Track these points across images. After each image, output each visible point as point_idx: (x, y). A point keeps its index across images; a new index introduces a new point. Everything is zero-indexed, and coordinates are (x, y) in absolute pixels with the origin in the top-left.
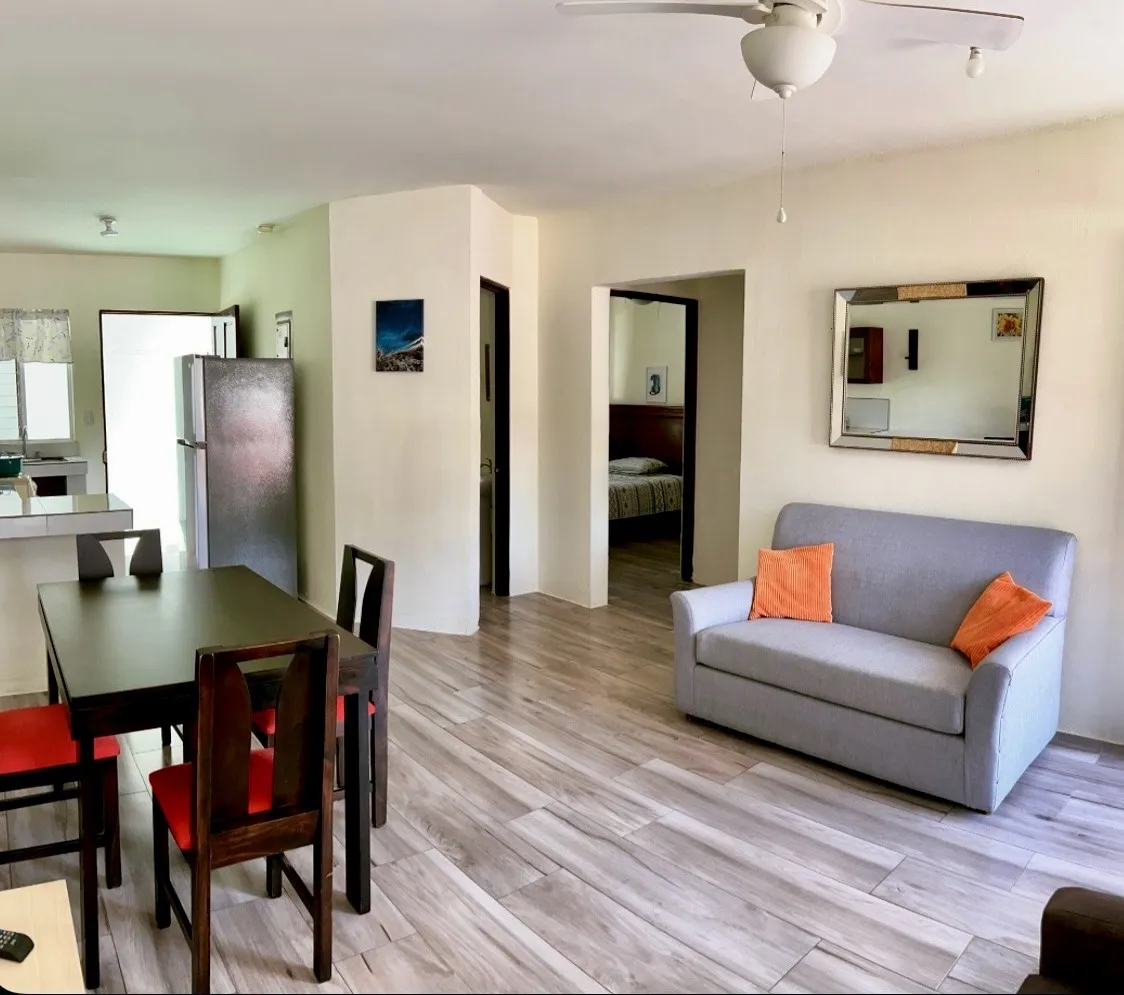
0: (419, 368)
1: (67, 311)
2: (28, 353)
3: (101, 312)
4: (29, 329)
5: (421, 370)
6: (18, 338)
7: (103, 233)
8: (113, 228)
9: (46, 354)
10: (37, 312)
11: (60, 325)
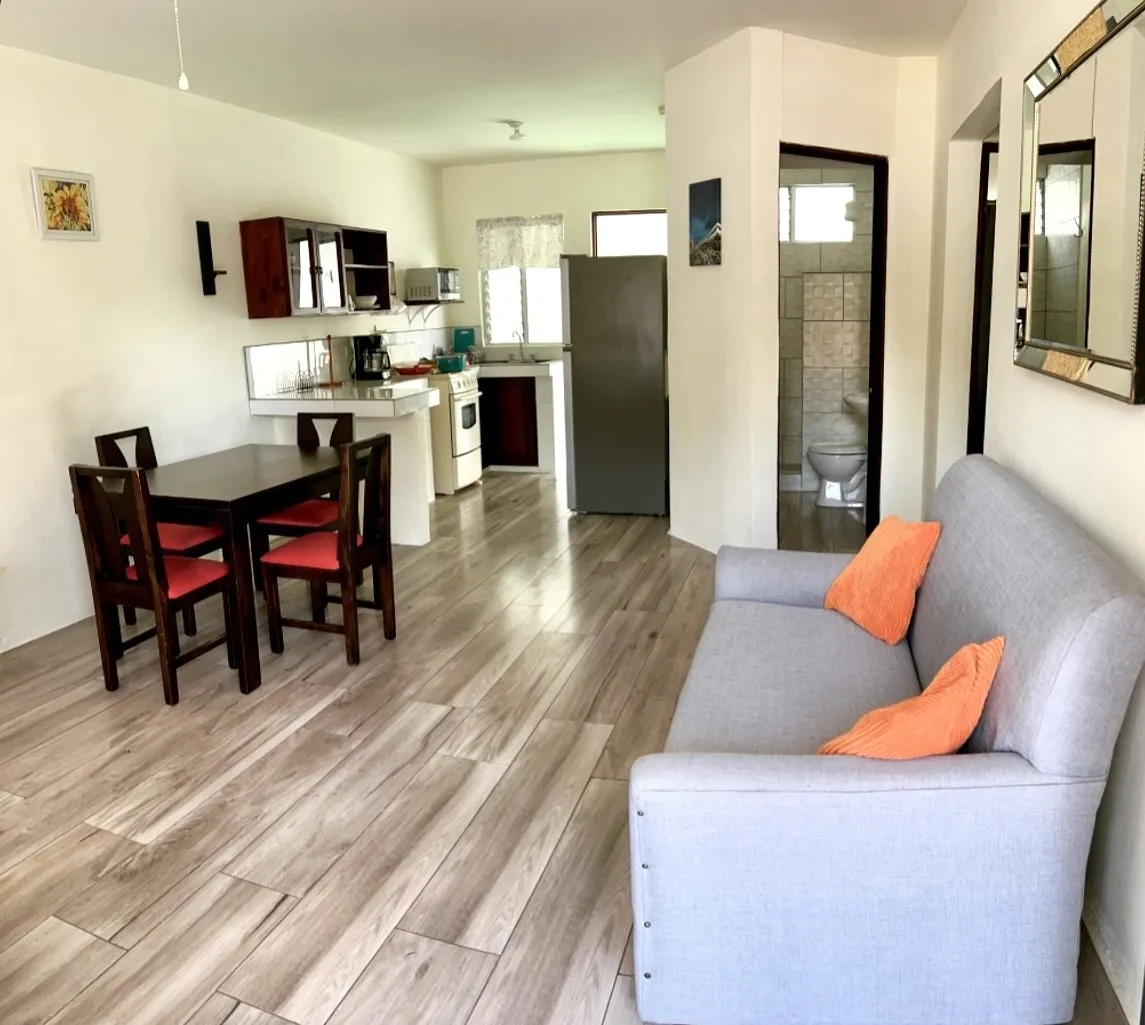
0: (717, 261)
1: (561, 217)
2: (528, 257)
3: (595, 215)
4: (530, 234)
5: (719, 263)
6: (518, 245)
7: (511, 138)
8: (521, 132)
9: (543, 259)
10: (536, 217)
11: (555, 230)
